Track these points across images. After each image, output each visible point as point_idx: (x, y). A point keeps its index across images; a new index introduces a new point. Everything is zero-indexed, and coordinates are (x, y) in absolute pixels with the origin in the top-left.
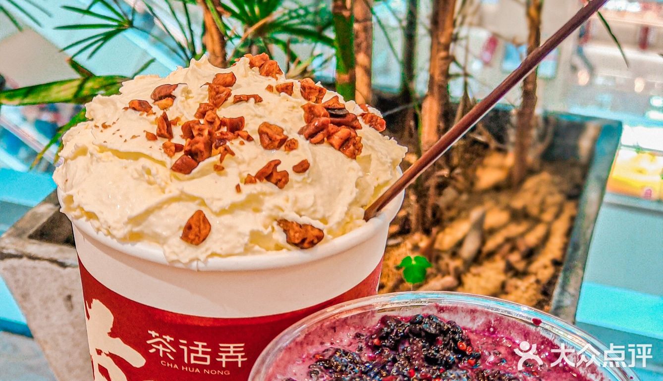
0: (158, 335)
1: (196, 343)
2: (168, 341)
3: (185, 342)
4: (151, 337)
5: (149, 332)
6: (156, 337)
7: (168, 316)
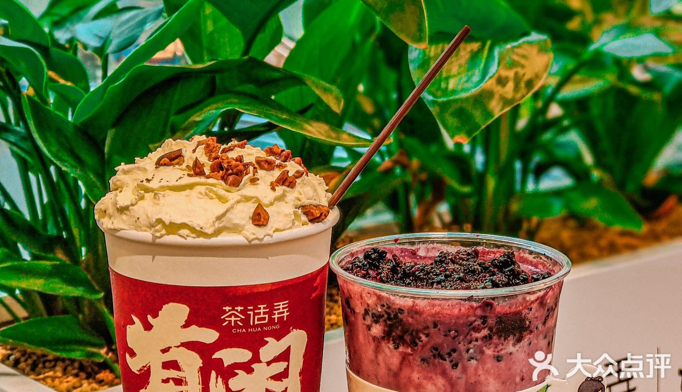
0: (231, 308)
1: (259, 306)
2: (239, 310)
3: (252, 308)
4: (225, 312)
5: (224, 308)
6: (230, 311)
7: (239, 290)
